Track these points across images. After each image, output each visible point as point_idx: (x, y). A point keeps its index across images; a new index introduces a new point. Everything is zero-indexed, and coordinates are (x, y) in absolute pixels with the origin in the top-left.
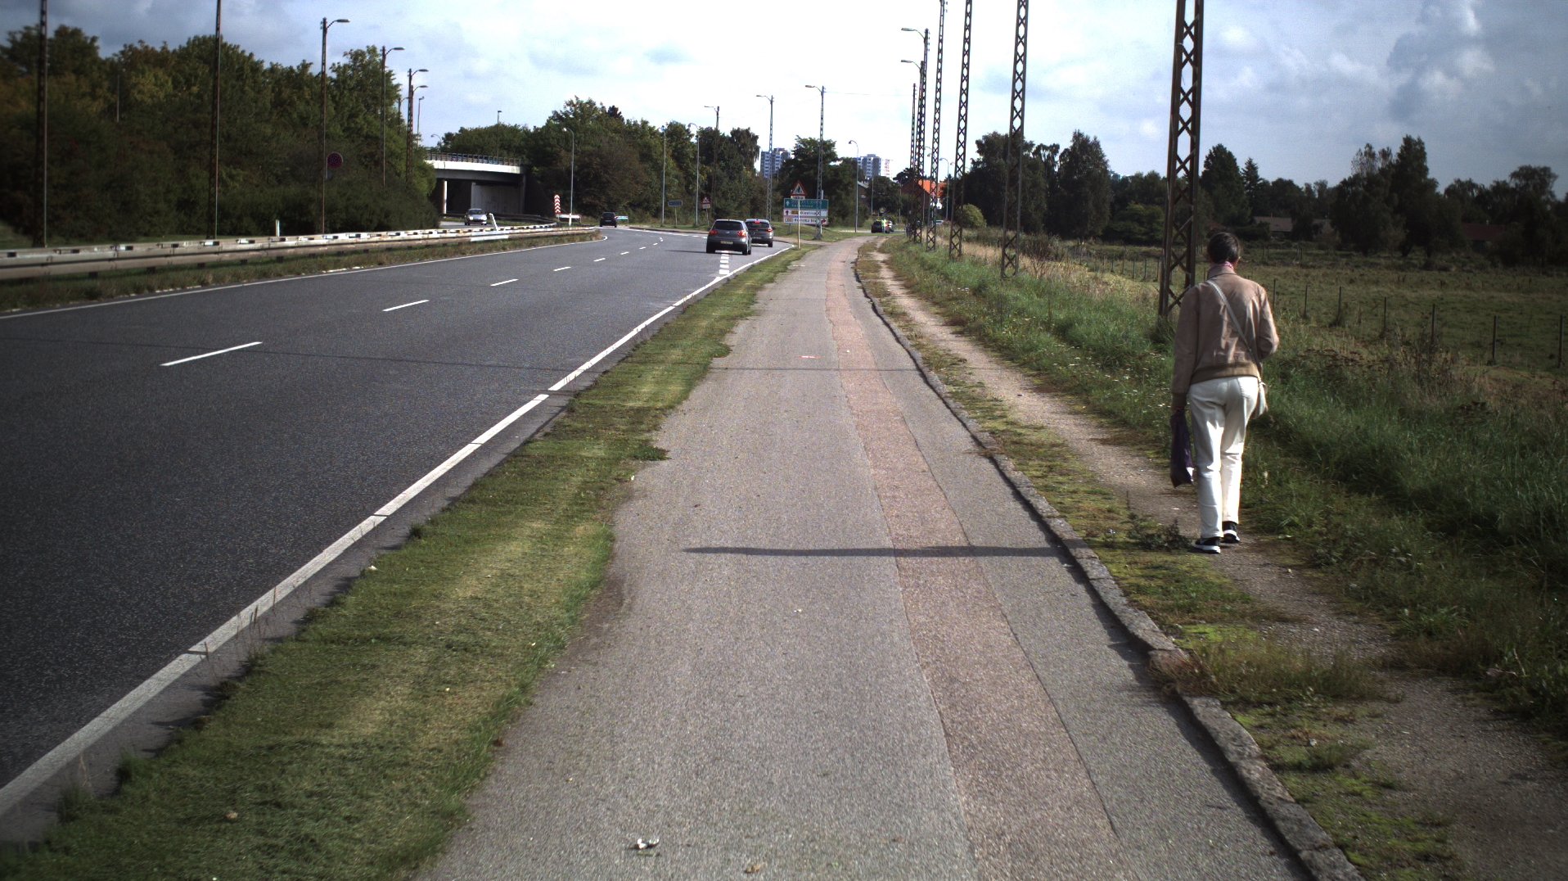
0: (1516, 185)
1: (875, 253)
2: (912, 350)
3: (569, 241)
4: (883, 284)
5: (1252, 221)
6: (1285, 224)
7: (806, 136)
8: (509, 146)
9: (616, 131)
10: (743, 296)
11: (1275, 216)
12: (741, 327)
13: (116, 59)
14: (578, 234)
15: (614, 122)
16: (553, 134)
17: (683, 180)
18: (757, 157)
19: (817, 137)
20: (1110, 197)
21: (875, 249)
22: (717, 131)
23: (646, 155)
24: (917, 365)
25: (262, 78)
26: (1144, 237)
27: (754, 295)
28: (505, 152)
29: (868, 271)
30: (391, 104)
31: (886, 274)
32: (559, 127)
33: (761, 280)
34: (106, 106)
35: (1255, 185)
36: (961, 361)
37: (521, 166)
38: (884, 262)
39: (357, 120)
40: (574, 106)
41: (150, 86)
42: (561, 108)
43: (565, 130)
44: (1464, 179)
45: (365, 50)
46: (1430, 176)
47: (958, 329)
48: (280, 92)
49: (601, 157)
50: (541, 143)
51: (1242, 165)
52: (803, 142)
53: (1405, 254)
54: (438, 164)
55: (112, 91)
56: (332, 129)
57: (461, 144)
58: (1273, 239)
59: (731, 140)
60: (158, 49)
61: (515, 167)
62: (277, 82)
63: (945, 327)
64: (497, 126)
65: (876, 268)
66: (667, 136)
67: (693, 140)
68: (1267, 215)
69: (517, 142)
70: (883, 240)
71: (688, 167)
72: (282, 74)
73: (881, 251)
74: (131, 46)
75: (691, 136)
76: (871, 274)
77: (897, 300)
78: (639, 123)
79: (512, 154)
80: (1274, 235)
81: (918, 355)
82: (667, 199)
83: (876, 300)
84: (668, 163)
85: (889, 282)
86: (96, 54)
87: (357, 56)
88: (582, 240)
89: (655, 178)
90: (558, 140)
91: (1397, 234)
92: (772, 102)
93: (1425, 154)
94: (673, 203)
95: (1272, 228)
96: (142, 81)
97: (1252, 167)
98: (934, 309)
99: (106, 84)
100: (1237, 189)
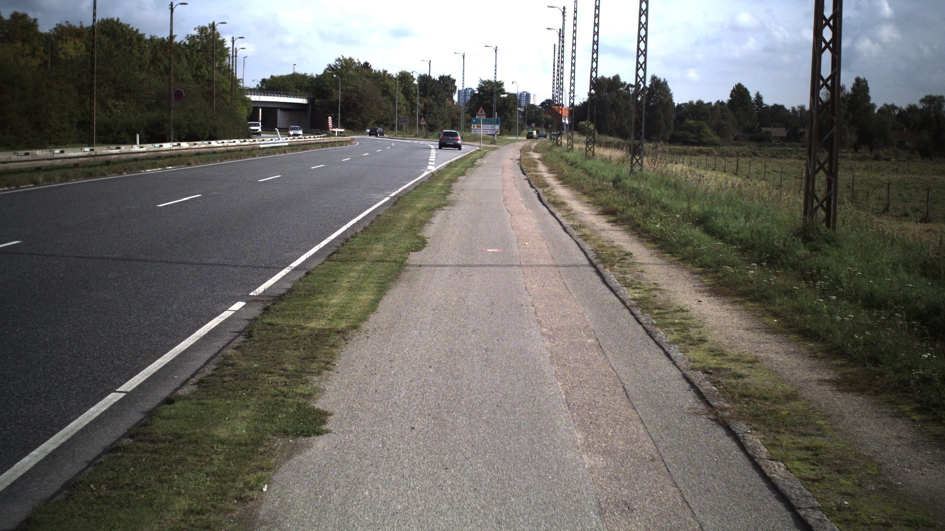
0: (923, 107)
1: (531, 153)
2: (580, 240)
3: (332, 146)
4: (542, 177)
5: (760, 130)
6: (781, 132)
7: (485, 79)
8: (301, 86)
9: (367, 77)
10: (442, 188)
11: (774, 127)
12: (438, 218)
13: (52, 32)
14: (338, 142)
15: (366, 71)
16: (328, 79)
17: (409, 107)
18: (455, 92)
19: (492, 79)
20: (674, 116)
21: (531, 150)
22: (430, 77)
23: (386, 92)
24: (589, 259)
25: (144, 45)
26: (695, 141)
27: (451, 186)
28: (299, 91)
29: (530, 166)
30: (224, 60)
31: (542, 168)
32: (332, 74)
33: (455, 174)
34: (42, 62)
35: (761, 108)
36: (627, 255)
37: (308, 99)
38: (539, 159)
39: (202, 70)
40: (341, 61)
41: (71, 49)
42: (332, 62)
43: (335, 76)
44: (889, 104)
45: (207, 26)
46: (871, 102)
47: (612, 218)
48: (156, 53)
49: (358, 93)
50: (320, 84)
51: (753, 96)
52: (484, 82)
53: (856, 151)
54: (254, 98)
55: (46, 53)
56: (185, 76)
57: (271, 85)
58: (774, 142)
59: (439, 82)
60: (78, 26)
61: (304, 100)
62: (155, 47)
63: (600, 216)
64: (294, 74)
65: (535, 164)
66: (399, 80)
67: (416, 82)
68: (769, 127)
69: (306, 84)
70: (535, 144)
71: (412, 99)
72: (157, 42)
73: (535, 151)
74: (60, 25)
75: (414, 79)
76: (532, 168)
77: (556, 190)
78: (382, 72)
79: (303, 91)
80: (774, 139)
81: (587, 247)
82: (399, 118)
83: (540, 190)
84: (400, 97)
85: (546, 175)
86: (37, 29)
87: (202, 30)
88: (340, 145)
89: (391, 105)
90: (331, 82)
91: (852, 137)
92: (464, 57)
93: (868, 88)
94: (402, 121)
95: (773, 134)
96: (65, 46)
97: (759, 97)
98: (585, 199)
99: (42, 48)
100: (750, 111)
